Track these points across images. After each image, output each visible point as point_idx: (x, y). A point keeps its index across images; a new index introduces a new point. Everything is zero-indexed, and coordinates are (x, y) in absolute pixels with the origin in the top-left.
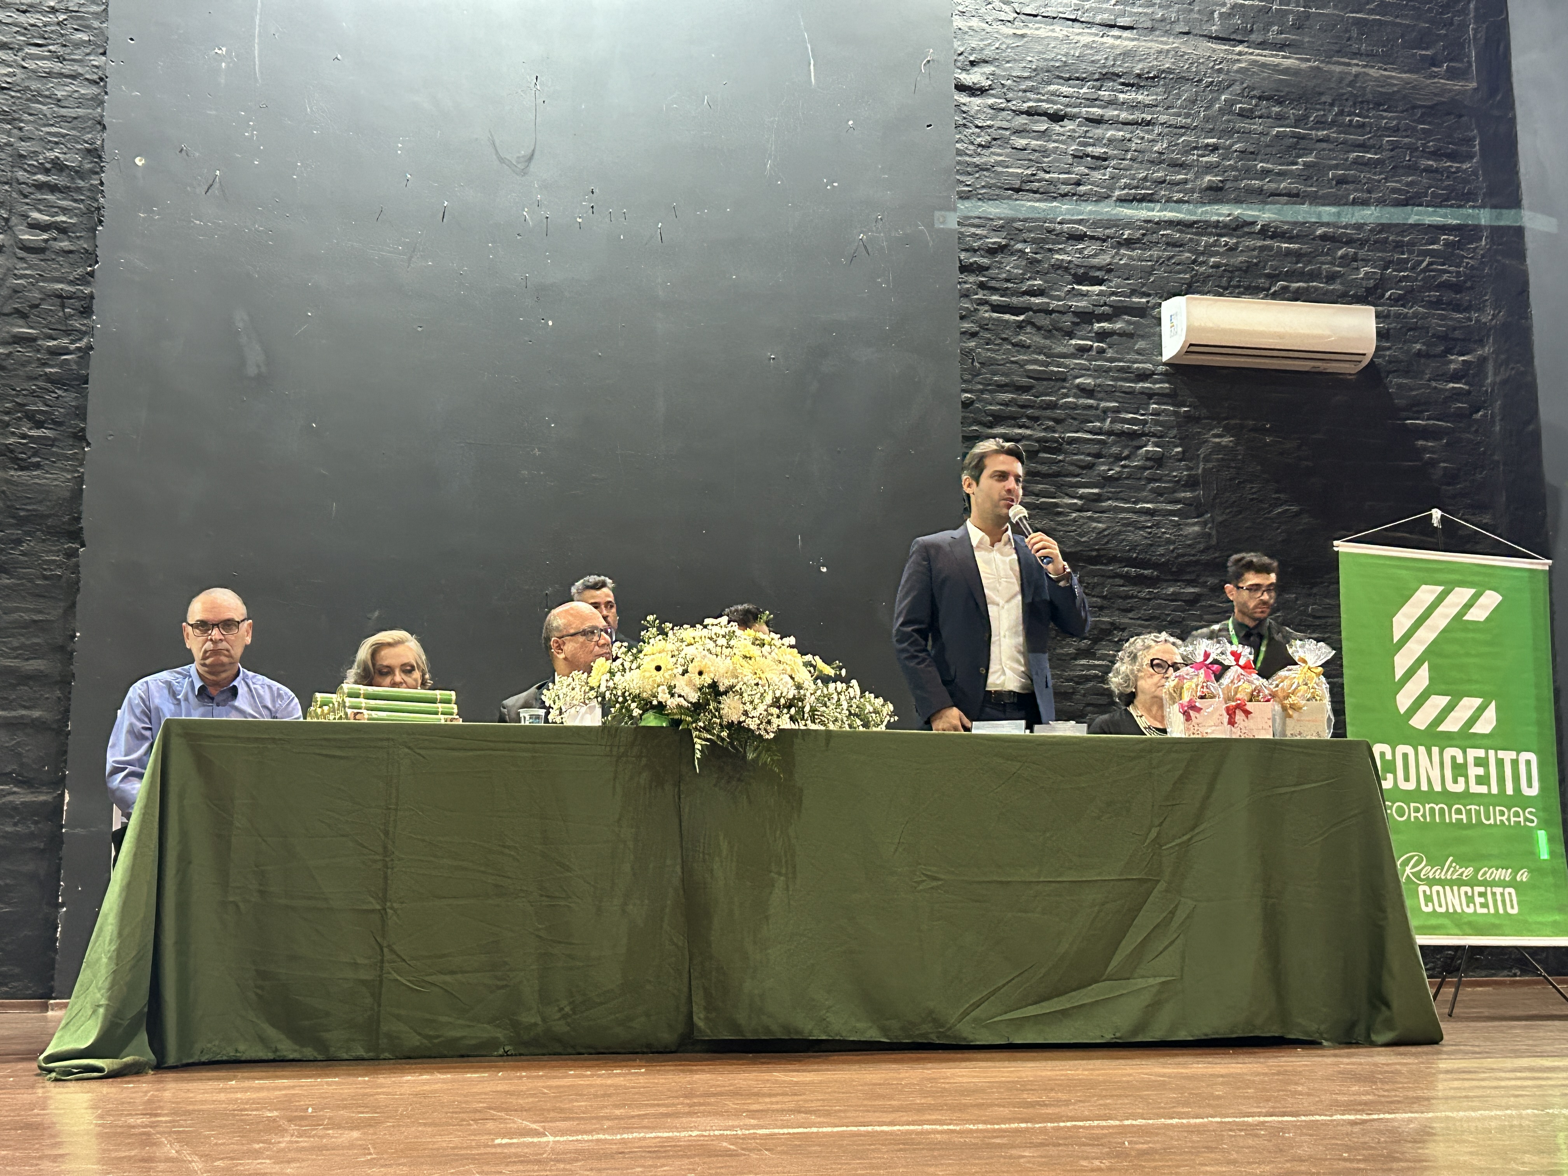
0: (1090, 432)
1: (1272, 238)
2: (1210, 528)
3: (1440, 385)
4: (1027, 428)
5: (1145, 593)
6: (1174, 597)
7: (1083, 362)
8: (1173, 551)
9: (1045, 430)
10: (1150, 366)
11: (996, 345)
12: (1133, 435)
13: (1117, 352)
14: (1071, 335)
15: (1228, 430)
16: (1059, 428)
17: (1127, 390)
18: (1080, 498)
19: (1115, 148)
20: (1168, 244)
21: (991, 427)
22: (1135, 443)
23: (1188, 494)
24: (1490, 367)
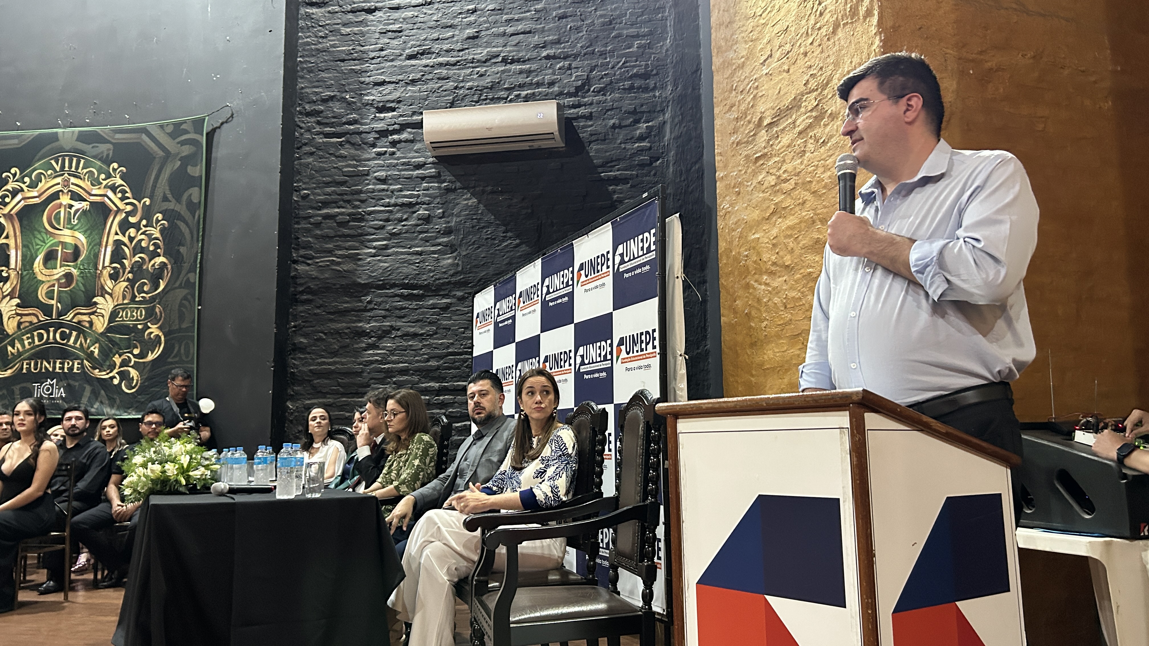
0: (382, 206)
1: (511, 63)
2: (459, 260)
3: (628, 146)
4: (343, 207)
5: (414, 304)
6: (434, 307)
7: (380, 162)
8: (432, 277)
9: (353, 208)
10: (422, 159)
11: (326, 158)
12: (410, 205)
13: (402, 153)
14: (374, 146)
15: (473, 195)
16: (363, 205)
17: (408, 176)
18: (374, 248)
19: (408, 23)
20: (439, 79)
21: (320, 210)
22: (411, 210)
23: (445, 239)
24: (668, 128)
